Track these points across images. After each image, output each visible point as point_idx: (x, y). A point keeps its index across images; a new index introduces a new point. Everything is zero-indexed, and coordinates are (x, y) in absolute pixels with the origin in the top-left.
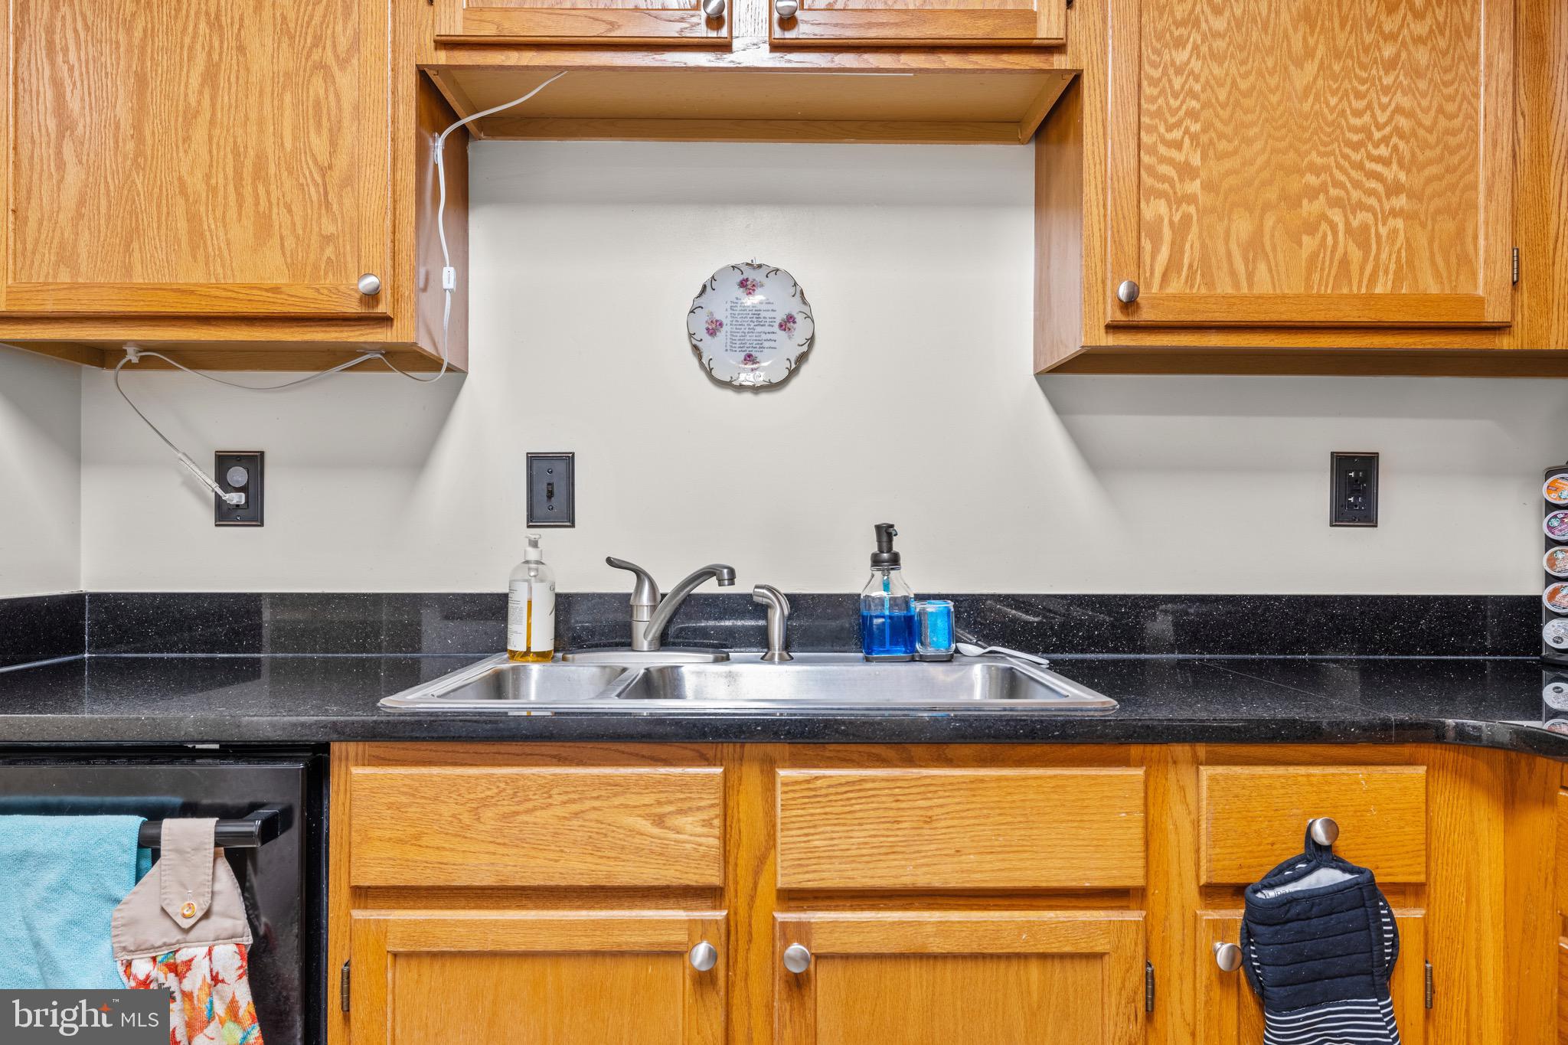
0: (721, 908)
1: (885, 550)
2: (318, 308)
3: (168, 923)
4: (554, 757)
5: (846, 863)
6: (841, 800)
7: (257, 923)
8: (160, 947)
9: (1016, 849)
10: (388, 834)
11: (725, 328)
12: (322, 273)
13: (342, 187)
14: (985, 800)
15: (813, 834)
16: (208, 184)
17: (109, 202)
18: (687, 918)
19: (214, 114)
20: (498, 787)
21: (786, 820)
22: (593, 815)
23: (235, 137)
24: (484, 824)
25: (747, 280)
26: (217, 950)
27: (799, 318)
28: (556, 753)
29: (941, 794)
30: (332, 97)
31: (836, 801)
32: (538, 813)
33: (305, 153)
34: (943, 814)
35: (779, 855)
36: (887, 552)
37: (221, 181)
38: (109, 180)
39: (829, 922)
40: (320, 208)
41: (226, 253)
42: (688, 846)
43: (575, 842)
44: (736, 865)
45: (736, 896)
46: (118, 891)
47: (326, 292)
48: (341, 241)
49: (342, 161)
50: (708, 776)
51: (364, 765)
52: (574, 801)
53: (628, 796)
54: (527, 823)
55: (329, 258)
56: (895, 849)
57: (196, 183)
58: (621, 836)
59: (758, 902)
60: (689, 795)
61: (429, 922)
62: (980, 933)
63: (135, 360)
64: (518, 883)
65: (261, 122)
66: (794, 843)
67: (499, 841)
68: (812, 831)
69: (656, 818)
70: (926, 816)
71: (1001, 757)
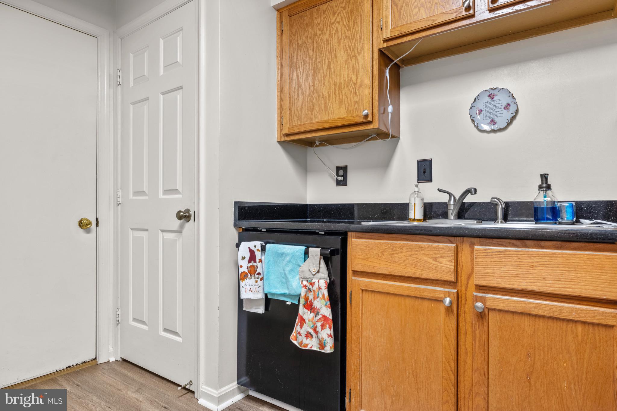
0: (456, 289)
1: (544, 183)
2: (353, 122)
3: (310, 273)
4: (405, 239)
5: (499, 279)
6: (497, 257)
7: (331, 277)
8: (308, 278)
9: (570, 280)
10: (361, 257)
11: (483, 112)
12: (355, 112)
13: (359, 88)
14: (556, 261)
15: (487, 268)
16: (328, 94)
17: (308, 103)
18: (443, 290)
19: (330, 75)
20: (388, 246)
21: (477, 262)
22: (415, 256)
23: (334, 80)
24: (385, 256)
25: (491, 94)
26: (320, 281)
27: (512, 104)
28: (405, 238)
29: (537, 258)
30: (357, 63)
31: (495, 257)
32: (399, 254)
33: (351, 80)
34: (538, 265)
35: (475, 274)
36: (545, 184)
37: (331, 92)
38: (308, 97)
39: (492, 298)
40: (354, 95)
41: (332, 111)
42: (444, 268)
43: (410, 263)
44: (461, 276)
45: (461, 286)
46: (300, 264)
47: (355, 117)
48: (359, 102)
49: (359, 80)
50: (451, 246)
51: (355, 238)
52: (410, 251)
53: (425, 251)
54: (396, 257)
55: (356, 108)
56: (518, 276)
57: (326, 94)
58: (423, 263)
59: (469, 289)
60: (444, 252)
61: (370, 282)
62: (554, 310)
63: (318, 144)
64: (394, 274)
65: (340, 75)
66: (480, 270)
67: (389, 261)
68: (486, 267)
69: (434, 258)
70: (531, 265)
71: (565, 246)
